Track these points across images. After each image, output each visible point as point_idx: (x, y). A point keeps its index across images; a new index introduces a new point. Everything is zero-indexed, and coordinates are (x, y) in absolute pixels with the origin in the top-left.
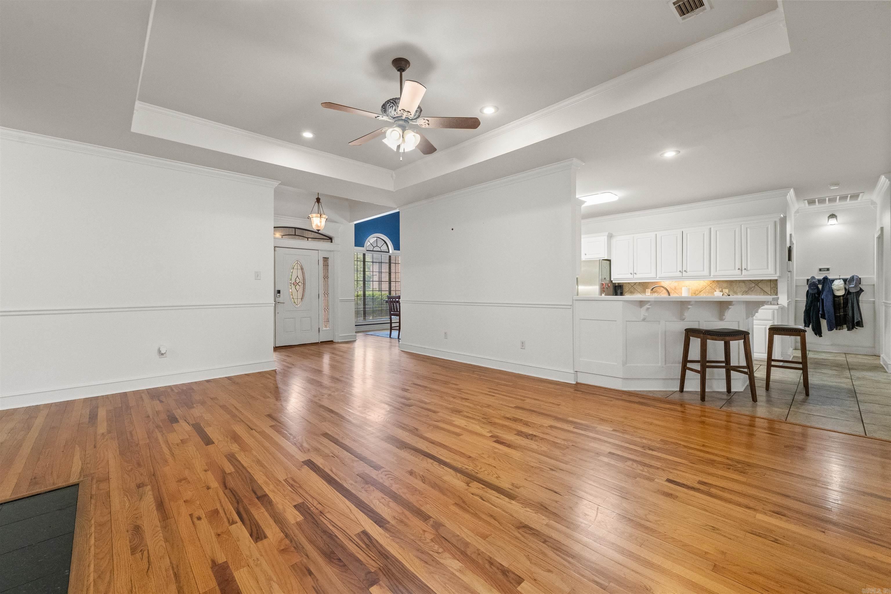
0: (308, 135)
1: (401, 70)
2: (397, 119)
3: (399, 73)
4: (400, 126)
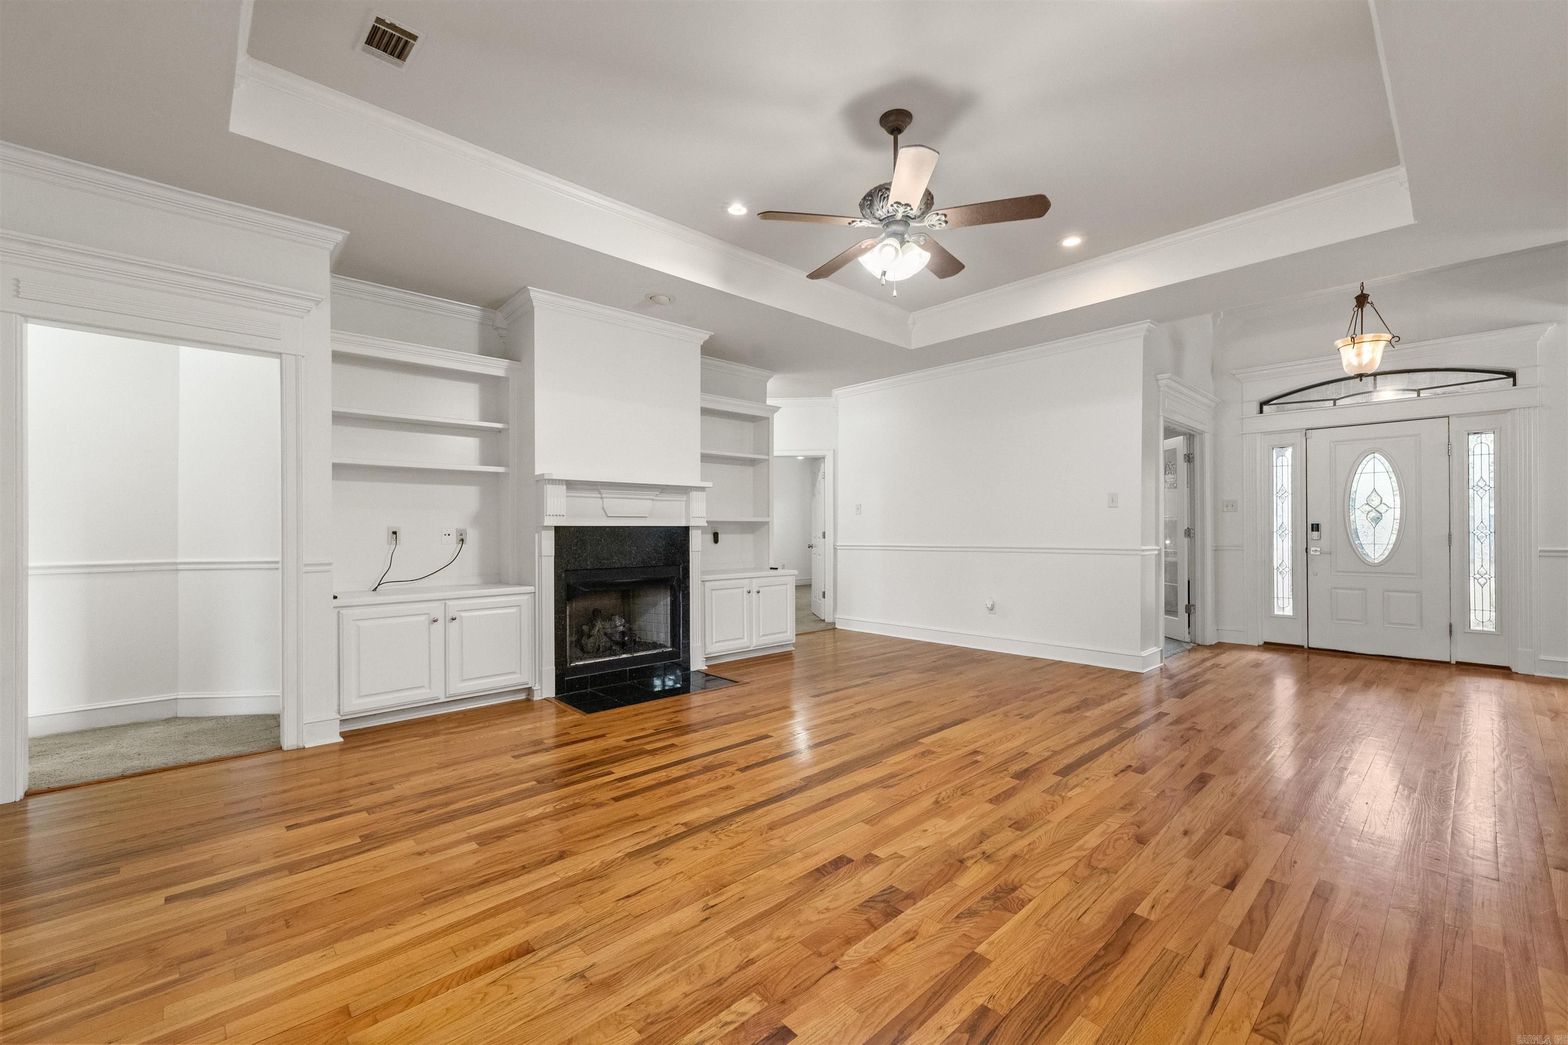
0: (1072, 242)
1: (895, 131)
2: (889, 221)
3: (892, 137)
4: (894, 234)
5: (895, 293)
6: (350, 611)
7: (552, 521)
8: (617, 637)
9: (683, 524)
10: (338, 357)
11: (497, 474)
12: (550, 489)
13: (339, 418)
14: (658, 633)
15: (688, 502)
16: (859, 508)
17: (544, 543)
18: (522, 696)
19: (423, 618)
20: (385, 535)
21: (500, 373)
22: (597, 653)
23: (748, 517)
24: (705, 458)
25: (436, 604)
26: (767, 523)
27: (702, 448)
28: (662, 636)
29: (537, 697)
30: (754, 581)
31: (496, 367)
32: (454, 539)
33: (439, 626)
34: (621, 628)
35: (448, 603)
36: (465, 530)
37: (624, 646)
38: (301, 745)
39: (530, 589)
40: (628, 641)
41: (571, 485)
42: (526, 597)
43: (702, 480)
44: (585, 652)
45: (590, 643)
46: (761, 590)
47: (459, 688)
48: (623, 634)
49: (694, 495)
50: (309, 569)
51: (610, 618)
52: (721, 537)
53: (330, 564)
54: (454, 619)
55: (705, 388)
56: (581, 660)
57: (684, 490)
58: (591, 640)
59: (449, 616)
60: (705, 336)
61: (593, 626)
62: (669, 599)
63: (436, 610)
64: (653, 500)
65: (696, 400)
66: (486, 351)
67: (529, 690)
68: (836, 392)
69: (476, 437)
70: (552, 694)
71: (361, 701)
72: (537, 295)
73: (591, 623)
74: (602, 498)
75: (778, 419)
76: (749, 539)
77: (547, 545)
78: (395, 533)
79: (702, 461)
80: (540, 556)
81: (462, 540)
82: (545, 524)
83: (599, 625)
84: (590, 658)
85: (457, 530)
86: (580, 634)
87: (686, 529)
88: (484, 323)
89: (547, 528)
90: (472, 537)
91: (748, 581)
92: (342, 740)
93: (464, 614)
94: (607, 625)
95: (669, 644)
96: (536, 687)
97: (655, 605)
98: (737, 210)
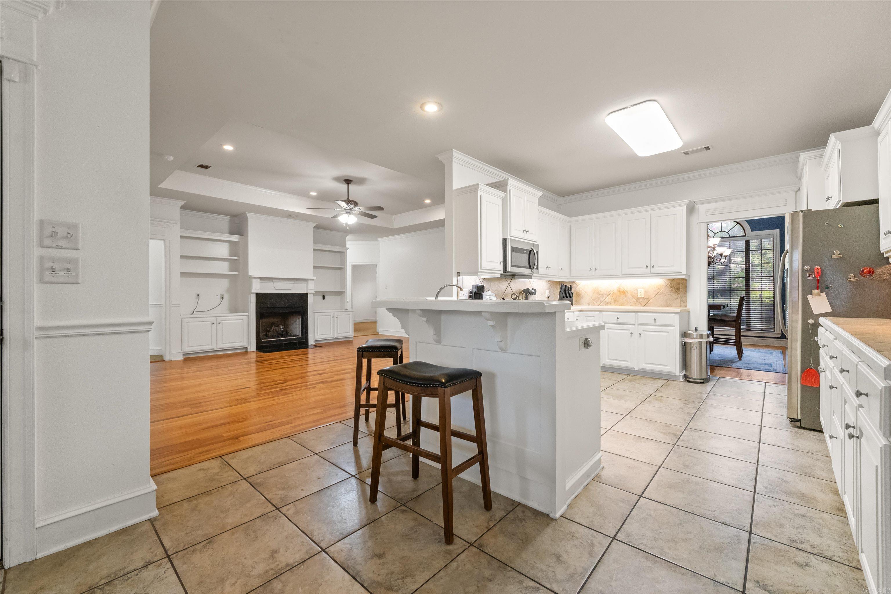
1: (348, 183)
5: (348, 228)
6: (186, 319)
7: (254, 291)
8: (280, 332)
9: (306, 292)
10: (182, 237)
11: (236, 275)
12: (254, 280)
13: (182, 257)
14: (297, 331)
15: (307, 284)
16: (387, 286)
17: (252, 298)
18: (244, 351)
19: (209, 322)
20: (195, 296)
21: (236, 240)
22: (272, 337)
23: (338, 290)
24: (315, 267)
25: (214, 318)
26: (344, 292)
27: (313, 264)
28: (298, 332)
29: (249, 350)
30: (335, 313)
31: (235, 238)
32: (219, 297)
33: (215, 325)
34: (282, 330)
35: (218, 318)
36: (224, 295)
37: (282, 335)
38: (171, 359)
39: (247, 314)
40: (285, 333)
41: (261, 279)
42: (245, 317)
43: (313, 277)
44: (267, 336)
45: (269, 334)
46: (338, 316)
47: (222, 346)
48: (283, 331)
49: (309, 282)
50: (173, 306)
51: (278, 326)
52: (326, 297)
53: (179, 304)
54: (220, 323)
55: (315, 242)
56: (266, 339)
57: (306, 280)
58: (270, 333)
59: (218, 322)
60: (314, 225)
61: (271, 328)
62: (300, 319)
63: (214, 320)
64: (293, 284)
65: (311, 246)
66: (231, 233)
67: (247, 348)
68: (379, 239)
69: (227, 261)
70: (255, 350)
71: (188, 348)
72: (249, 215)
73: (271, 327)
74: (273, 283)
75: (348, 252)
76: (338, 298)
77: (253, 299)
78: (198, 295)
79: (313, 268)
80: (250, 303)
81: (223, 298)
82: (252, 292)
83: (273, 328)
84: (270, 339)
85: (221, 294)
86: (267, 331)
87: (307, 294)
88: (230, 222)
89: (253, 293)
90: (226, 297)
91: (333, 313)
92: (183, 359)
93: (223, 322)
94: (277, 328)
95: (300, 335)
96: (249, 347)
97: (295, 321)
98: (313, 194)
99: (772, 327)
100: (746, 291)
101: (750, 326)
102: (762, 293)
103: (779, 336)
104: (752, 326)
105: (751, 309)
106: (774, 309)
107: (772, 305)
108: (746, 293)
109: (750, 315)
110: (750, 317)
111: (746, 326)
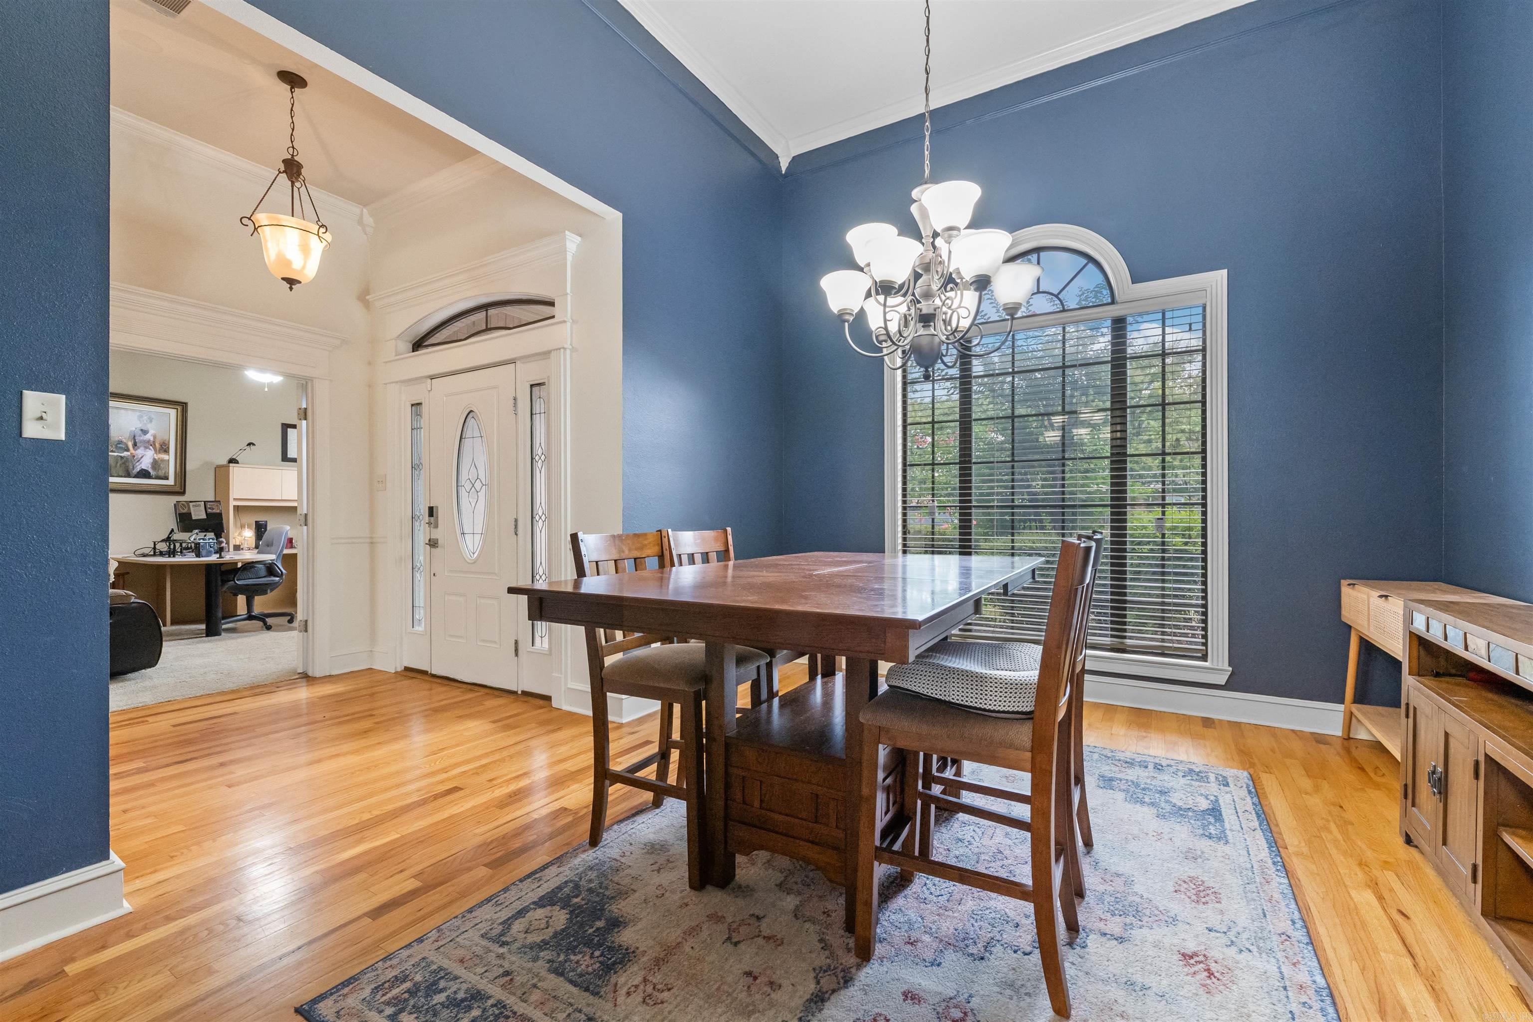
99: (1196, 643)
100: (1112, 506)
101: (1125, 637)
102: (1163, 513)
103: (1222, 680)
104: (1131, 638)
105: (1128, 576)
106: (1205, 575)
107: (1195, 559)
108: (1112, 514)
109: (1125, 594)
110: (1125, 602)
111: (1112, 636)
